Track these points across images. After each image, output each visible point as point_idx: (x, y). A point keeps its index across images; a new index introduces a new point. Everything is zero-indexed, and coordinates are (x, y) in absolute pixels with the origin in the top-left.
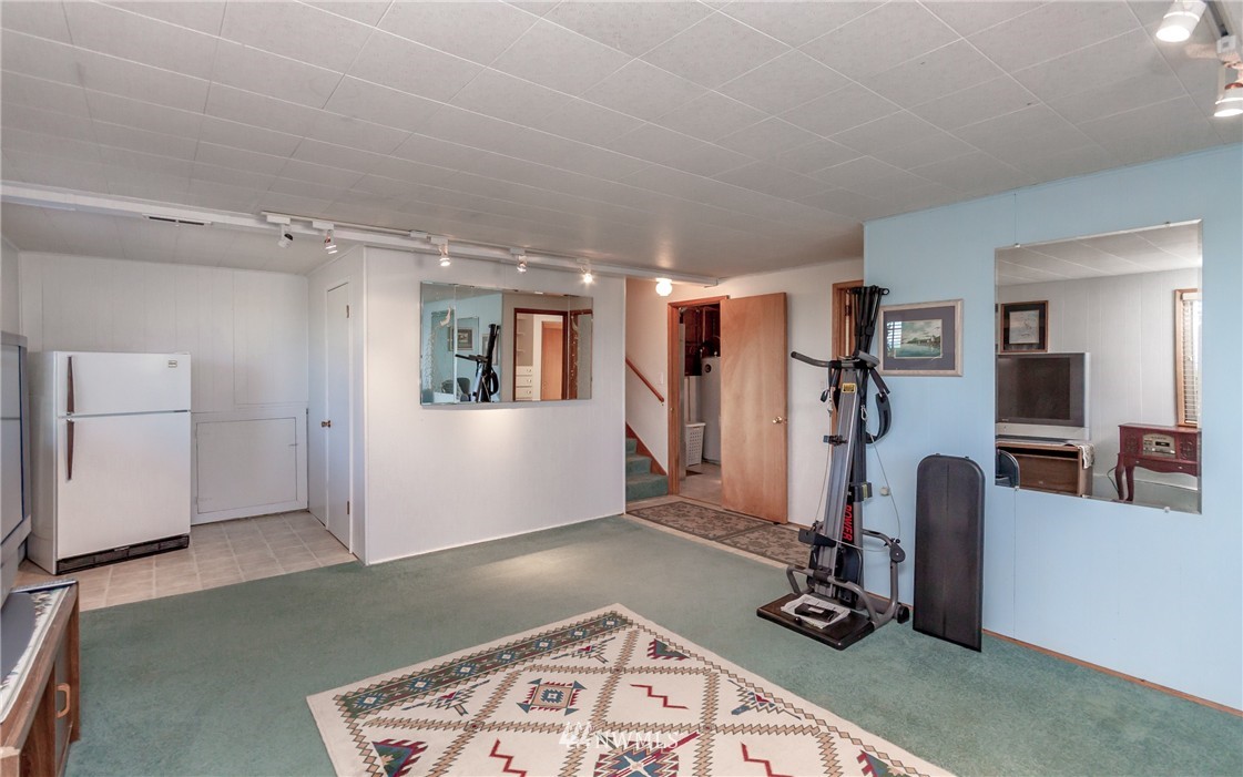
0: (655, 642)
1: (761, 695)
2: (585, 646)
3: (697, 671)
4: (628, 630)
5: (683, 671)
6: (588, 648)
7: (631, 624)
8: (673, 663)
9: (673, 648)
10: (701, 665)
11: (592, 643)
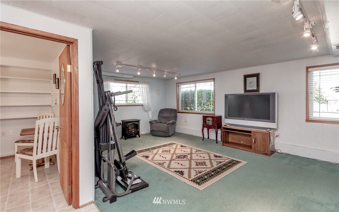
0: (183, 175)
1: (159, 165)
2: (201, 174)
3: (172, 168)
4: (192, 179)
5: (175, 168)
6: (200, 173)
7: (192, 181)
8: (177, 170)
9: (177, 173)
10: (171, 170)
11: (200, 174)
